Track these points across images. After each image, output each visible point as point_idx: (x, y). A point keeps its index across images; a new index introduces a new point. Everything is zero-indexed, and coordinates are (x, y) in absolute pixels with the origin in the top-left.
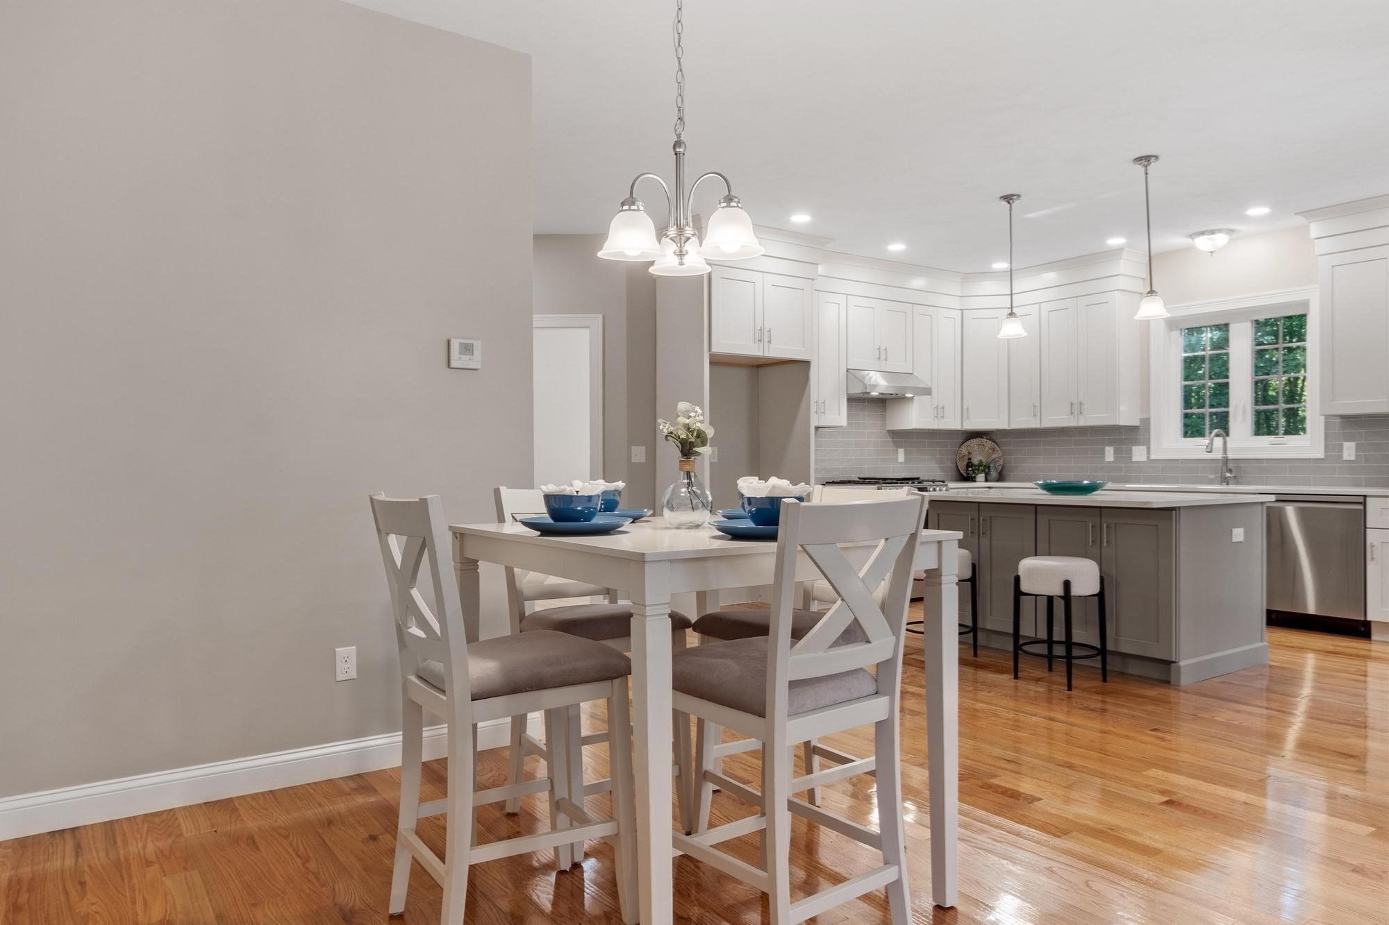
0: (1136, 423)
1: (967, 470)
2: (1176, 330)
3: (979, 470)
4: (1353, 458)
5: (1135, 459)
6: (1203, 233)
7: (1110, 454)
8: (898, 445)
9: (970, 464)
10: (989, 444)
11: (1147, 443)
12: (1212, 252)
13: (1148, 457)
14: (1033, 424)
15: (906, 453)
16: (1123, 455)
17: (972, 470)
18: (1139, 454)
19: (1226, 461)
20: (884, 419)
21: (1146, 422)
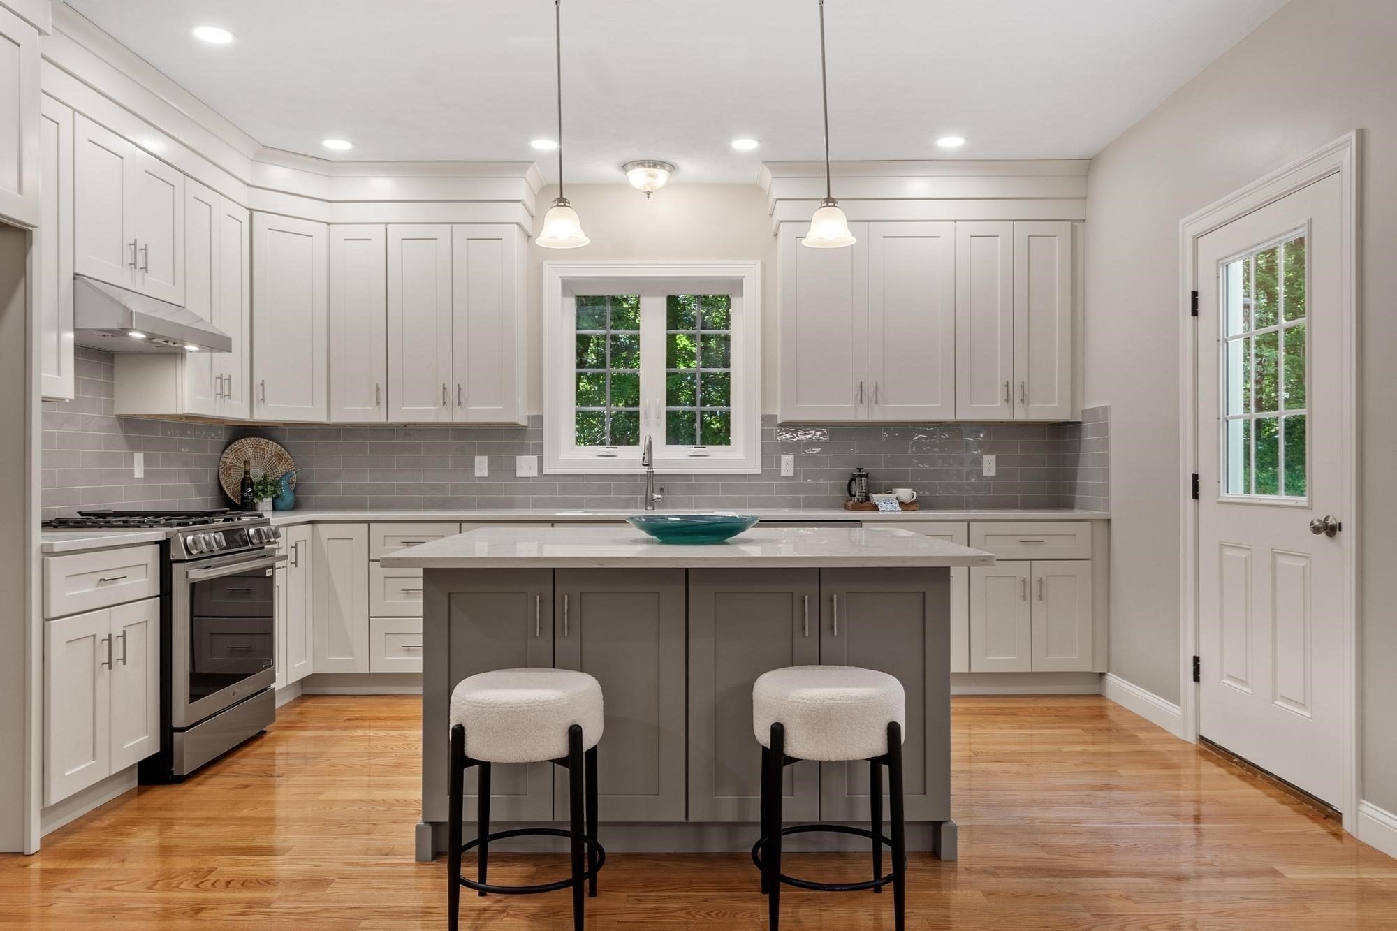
0: (523, 422)
1: (243, 490)
2: (572, 296)
3: (264, 492)
4: (791, 474)
5: (520, 474)
6: (642, 163)
7: (481, 466)
8: (133, 447)
9: (246, 483)
10: (271, 447)
11: (538, 450)
12: (648, 193)
13: (540, 471)
14: (375, 416)
15: (147, 462)
16: (502, 466)
17: (252, 492)
18: (526, 466)
19: (650, 476)
20: (110, 391)
21: (538, 420)
